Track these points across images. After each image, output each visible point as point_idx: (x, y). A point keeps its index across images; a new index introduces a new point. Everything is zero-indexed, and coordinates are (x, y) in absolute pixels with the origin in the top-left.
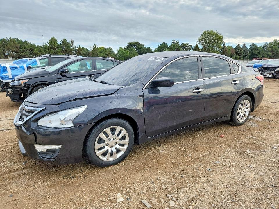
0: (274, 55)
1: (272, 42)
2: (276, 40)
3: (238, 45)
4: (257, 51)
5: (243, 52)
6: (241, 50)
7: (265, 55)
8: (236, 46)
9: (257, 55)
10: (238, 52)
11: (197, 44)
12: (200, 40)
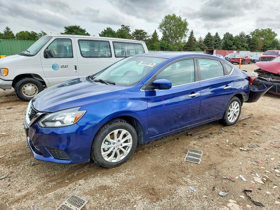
0: (252, 46)
1: (254, 32)
2: (258, 30)
3: (209, 34)
4: (232, 42)
5: (213, 42)
6: (212, 40)
7: (240, 46)
8: (207, 36)
9: (231, 46)
10: (208, 42)
11: (155, 31)
12: (161, 27)
